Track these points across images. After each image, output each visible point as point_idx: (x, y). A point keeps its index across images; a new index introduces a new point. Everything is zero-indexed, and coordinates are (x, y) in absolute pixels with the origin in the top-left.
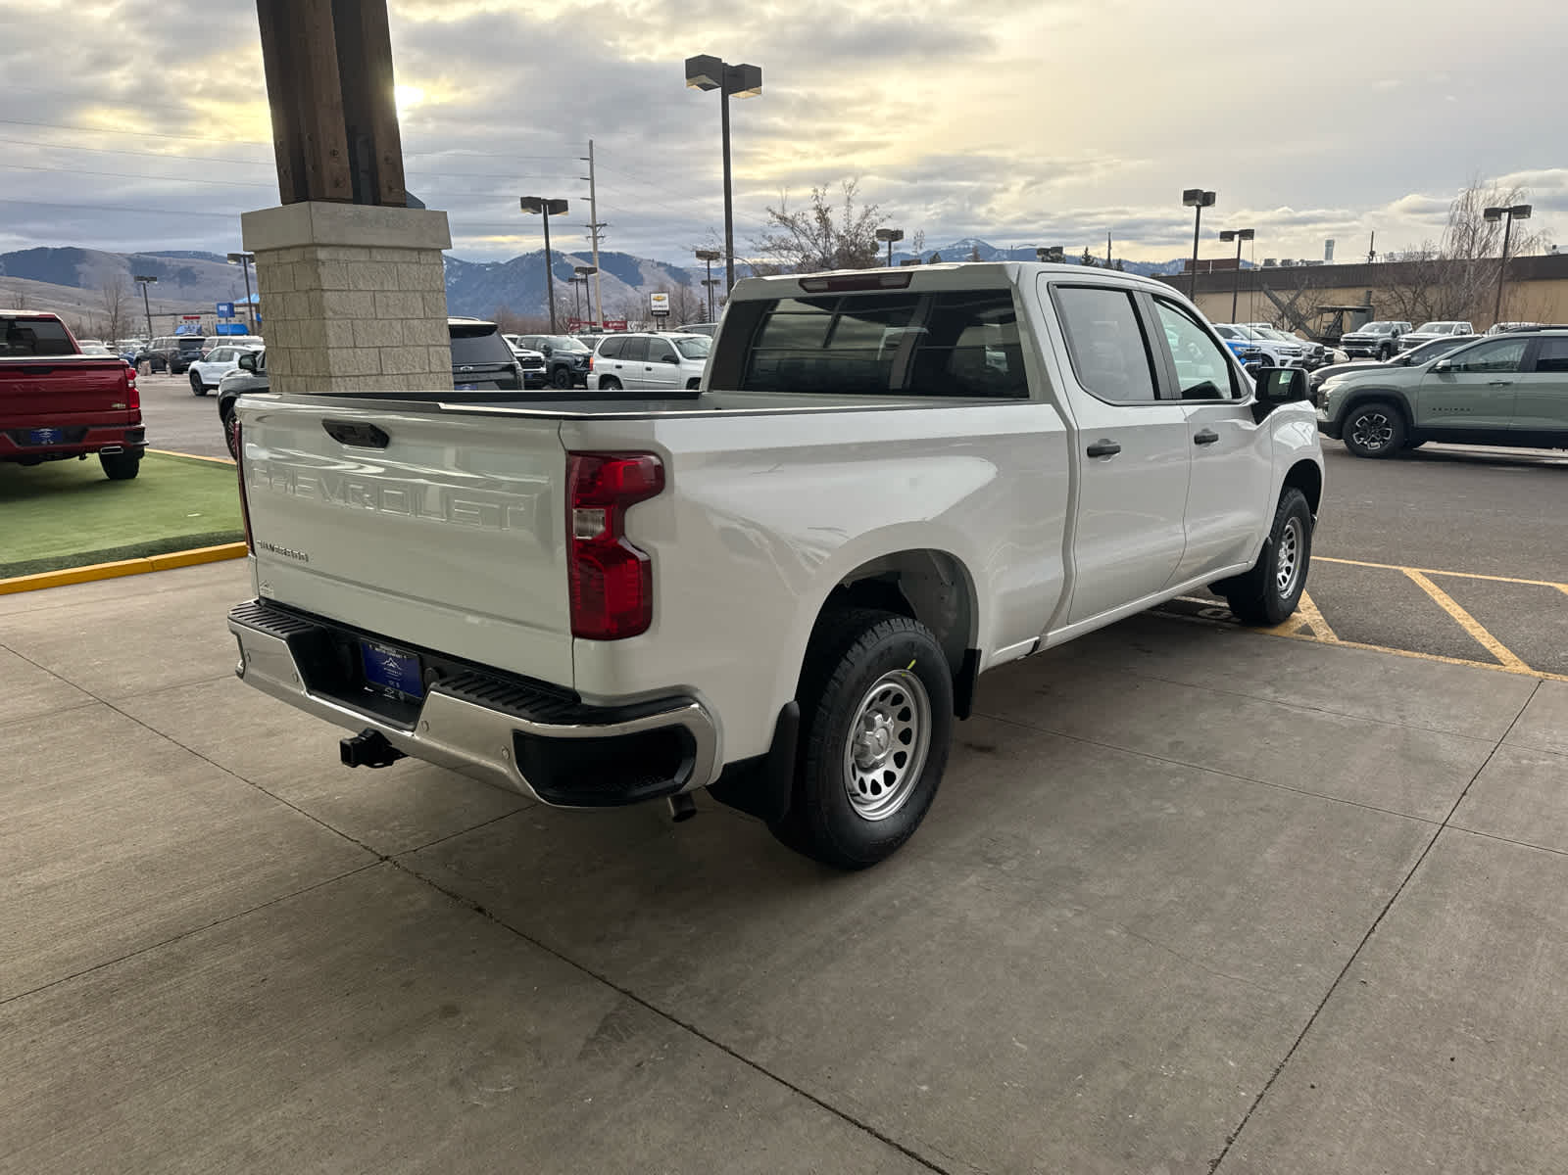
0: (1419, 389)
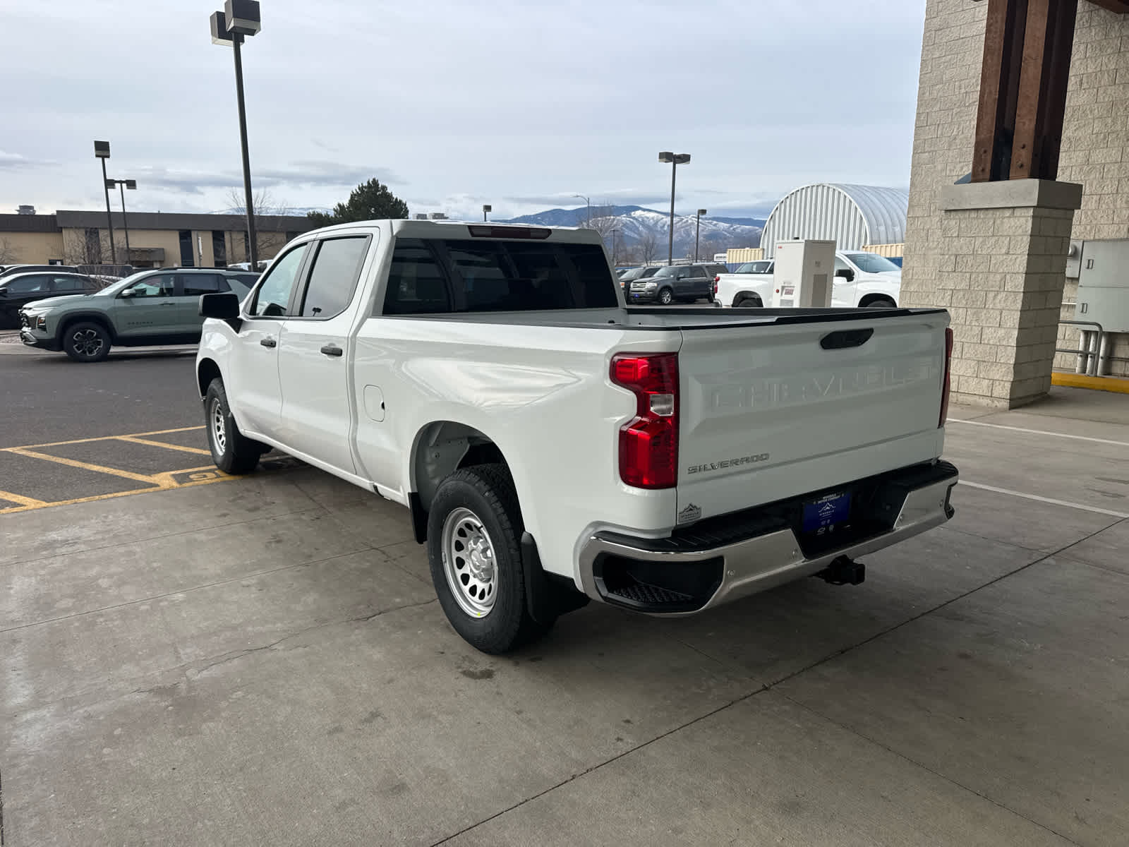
0: (115, 309)
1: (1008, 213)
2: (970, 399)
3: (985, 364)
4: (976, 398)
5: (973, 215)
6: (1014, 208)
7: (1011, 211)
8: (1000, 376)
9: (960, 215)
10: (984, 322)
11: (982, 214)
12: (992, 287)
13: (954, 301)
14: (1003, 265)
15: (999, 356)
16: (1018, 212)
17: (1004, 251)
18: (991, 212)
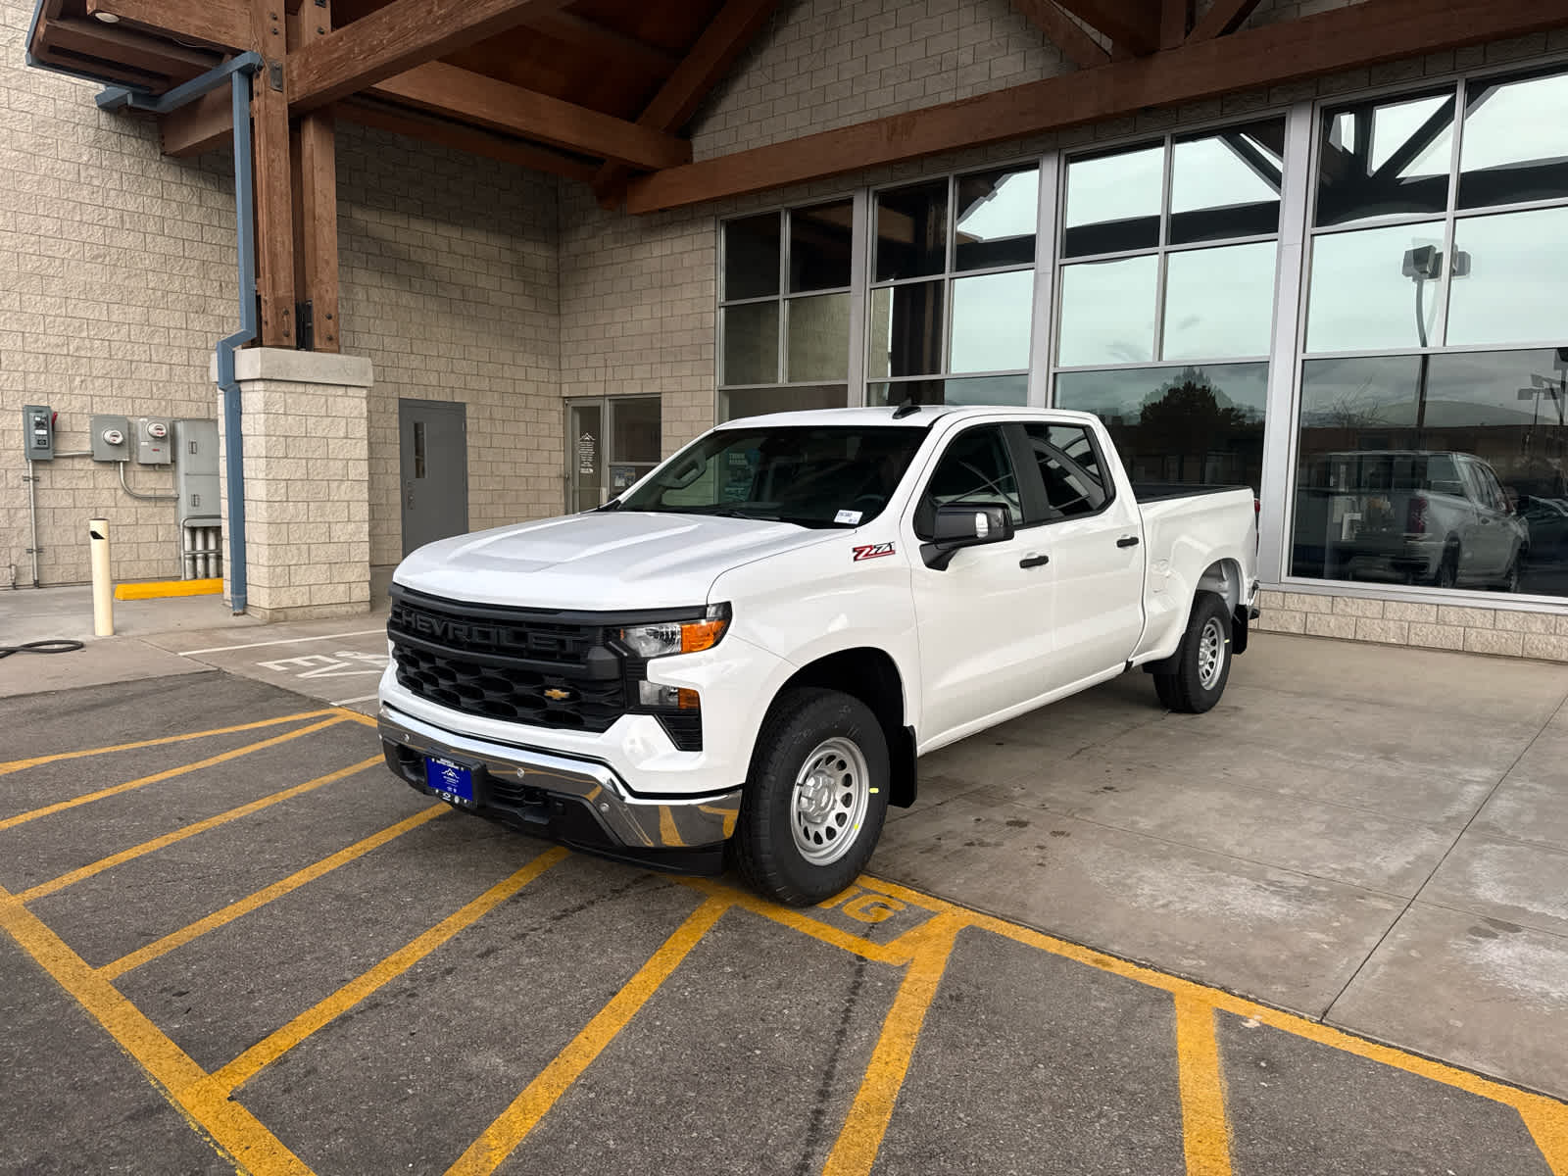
1: (341, 391)
2: (326, 611)
3: (338, 566)
4: (334, 608)
5: (300, 389)
6: (346, 386)
7: (344, 389)
8: (357, 577)
9: (283, 387)
10: (331, 516)
11: (311, 389)
12: (335, 474)
13: (290, 494)
14: (343, 450)
15: (353, 554)
16: (351, 391)
17: (342, 434)
18: (321, 387)
